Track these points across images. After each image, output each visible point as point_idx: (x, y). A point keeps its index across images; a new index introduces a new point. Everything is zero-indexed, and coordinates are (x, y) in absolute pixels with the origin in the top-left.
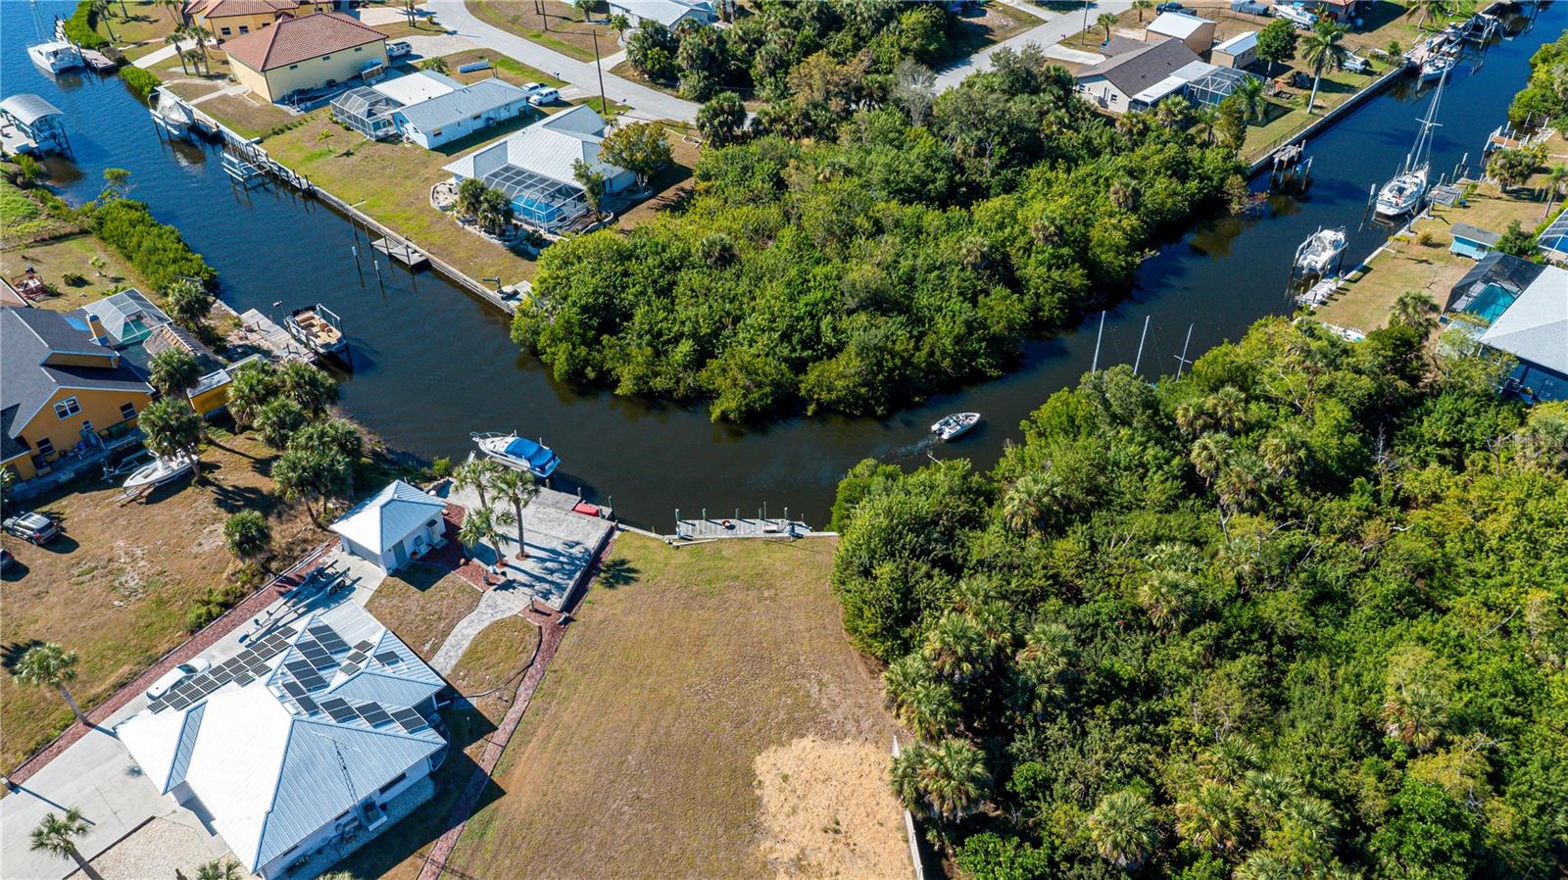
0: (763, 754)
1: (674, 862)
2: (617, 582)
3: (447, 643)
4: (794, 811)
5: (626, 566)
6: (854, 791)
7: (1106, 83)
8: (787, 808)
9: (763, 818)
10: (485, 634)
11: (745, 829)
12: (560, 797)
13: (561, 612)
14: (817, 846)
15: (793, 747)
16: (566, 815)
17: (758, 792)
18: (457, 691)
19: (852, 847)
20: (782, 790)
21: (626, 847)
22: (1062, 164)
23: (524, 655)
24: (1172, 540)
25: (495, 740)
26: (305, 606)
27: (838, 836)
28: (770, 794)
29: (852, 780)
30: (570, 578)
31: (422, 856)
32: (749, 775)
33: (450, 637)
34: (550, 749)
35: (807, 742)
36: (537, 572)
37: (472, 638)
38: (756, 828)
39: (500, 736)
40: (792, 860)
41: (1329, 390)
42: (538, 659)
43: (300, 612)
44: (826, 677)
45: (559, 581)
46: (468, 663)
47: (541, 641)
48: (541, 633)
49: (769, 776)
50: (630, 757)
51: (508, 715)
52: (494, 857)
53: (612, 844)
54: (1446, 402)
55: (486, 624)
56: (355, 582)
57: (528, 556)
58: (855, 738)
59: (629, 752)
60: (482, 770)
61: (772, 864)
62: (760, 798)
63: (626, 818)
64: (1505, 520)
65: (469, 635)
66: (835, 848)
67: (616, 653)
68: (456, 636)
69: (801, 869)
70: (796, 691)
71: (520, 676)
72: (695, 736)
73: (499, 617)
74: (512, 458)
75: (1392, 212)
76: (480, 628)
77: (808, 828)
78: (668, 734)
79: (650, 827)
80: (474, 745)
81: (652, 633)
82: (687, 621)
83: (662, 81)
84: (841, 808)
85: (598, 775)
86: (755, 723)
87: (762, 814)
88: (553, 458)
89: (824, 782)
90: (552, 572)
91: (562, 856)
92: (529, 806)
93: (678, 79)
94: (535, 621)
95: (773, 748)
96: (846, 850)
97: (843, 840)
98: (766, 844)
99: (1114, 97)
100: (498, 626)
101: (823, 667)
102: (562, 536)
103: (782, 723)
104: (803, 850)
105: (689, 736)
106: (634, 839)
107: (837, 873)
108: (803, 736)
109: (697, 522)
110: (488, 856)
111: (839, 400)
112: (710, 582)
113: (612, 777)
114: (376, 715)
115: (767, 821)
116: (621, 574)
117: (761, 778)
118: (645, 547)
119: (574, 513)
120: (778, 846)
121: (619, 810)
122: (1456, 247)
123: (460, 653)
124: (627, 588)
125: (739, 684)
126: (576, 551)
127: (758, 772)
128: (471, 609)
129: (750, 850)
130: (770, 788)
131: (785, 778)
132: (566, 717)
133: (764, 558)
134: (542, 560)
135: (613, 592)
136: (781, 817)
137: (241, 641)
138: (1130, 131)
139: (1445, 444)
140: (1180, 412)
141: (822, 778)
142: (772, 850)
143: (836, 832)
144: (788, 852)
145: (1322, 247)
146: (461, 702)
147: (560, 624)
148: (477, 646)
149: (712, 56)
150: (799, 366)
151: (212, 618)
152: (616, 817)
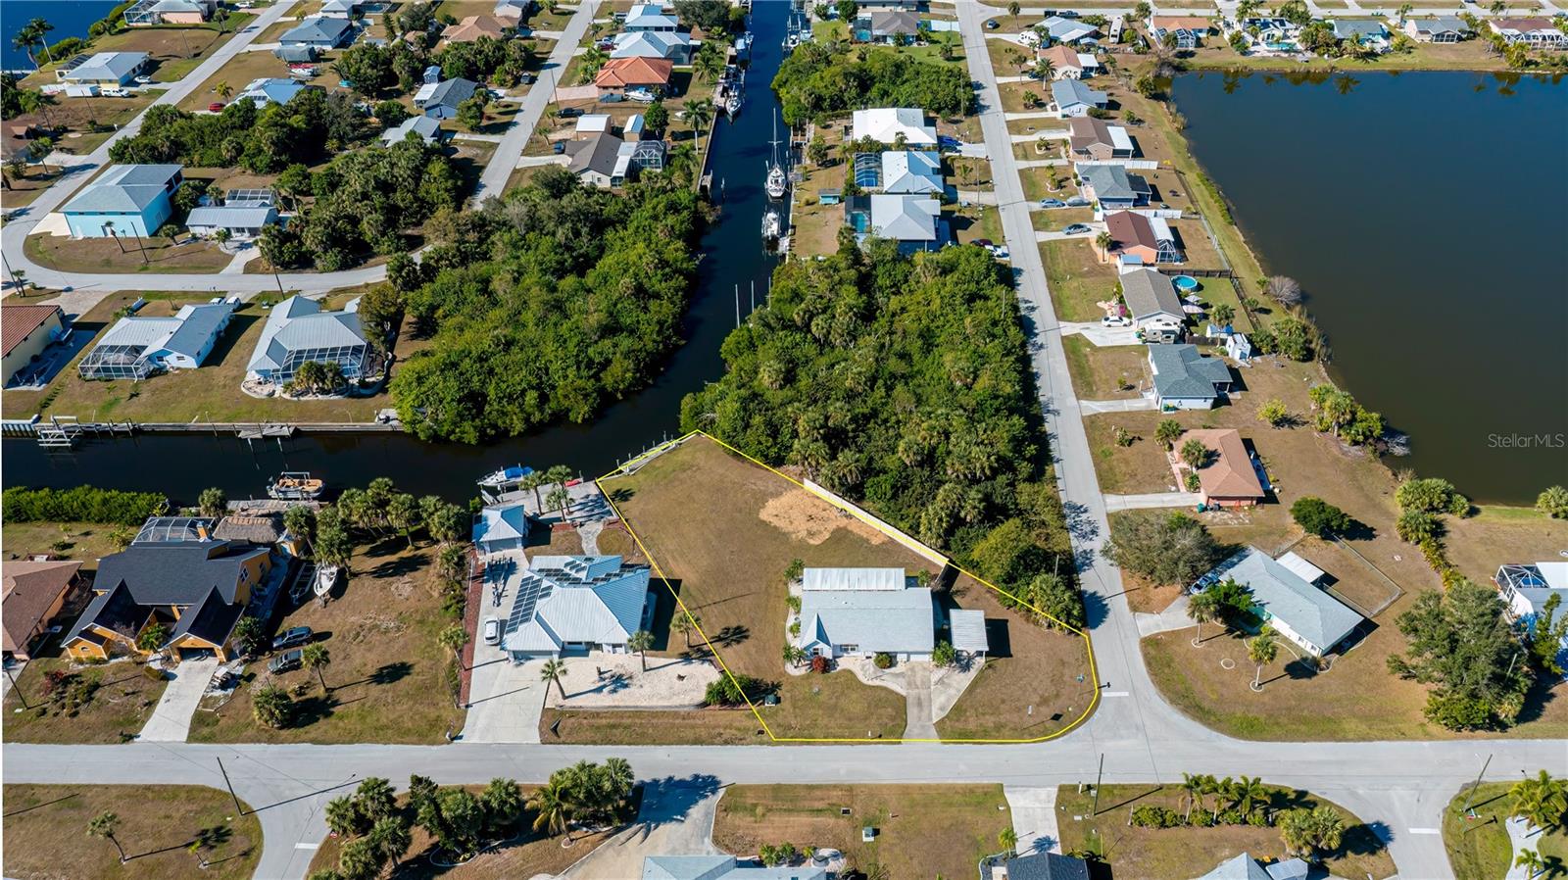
0: (760, 514)
2: (626, 498)
4: (791, 522)
5: (621, 492)
6: (804, 505)
7: (591, 172)
8: (788, 523)
10: (598, 543)
11: (780, 538)
12: (704, 568)
13: (620, 518)
14: (810, 527)
15: (768, 506)
16: (713, 572)
17: (773, 525)
20: (780, 520)
22: (619, 227)
23: (627, 539)
24: (838, 363)
27: (814, 520)
28: (777, 523)
29: (800, 503)
32: (764, 522)
33: (586, 552)
34: (677, 559)
35: (771, 502)
36: (585, 514)
37: (595, 547)
38: (784, 534)
40: (807, 535)
41: (841, 282)
43: (502, 583)
45: (600, 512)
48: (623, 529)
49: (771, 519)
50: (713, 543)
54: (880, 270)
55: (593, 540)
56: (510, 560)
57: (572, 512)
58: (786, 491)
59: (711, 542)
61: (802, 540)
62: (775, 526)
63: (736, 559)
64: (938, 301)
65: (592, 545)
66: (817, 524)
67: (661, 519)
68: (588, 549)
69: (814, 535)
71: (636, 546)
72: (729, 524)
74: (513, 480)
75: (780, 194)
76: (594, 542)
77: (802, 524)
79: (748, 556)
82: (675, 495)
83: (294, 266)
84: (806, 512)
85: (708, 555)
86: (745, 508)
87: (781, 530)
89: (791, 509)
90: (592, 510)
91: (728, 581)
92: (695, 578)
93: (313, 261)
94: (614, 527)
95: (761, 510)
96: (821, 522)
97: (817, 520)
98: (794, 536)
99: (599, 179)
100: (601, 537)
102: (576, 497)
103: (755, 503)
104: (807, 530)
105: (726, 525)
108: (767, 501)
109: (627, 462)
111: (630, 385)
113: (715, 552)
115: (784, 530)
116: (623, 495)
117: (768, 521)
118: (618, 481)
119: (568, 487)
120: (798, 534)
122: (822, 201)
124: (633, 498)
126: (592, 498)
127: (765, 520)
128: (579, 538)
129: (790, 542)
130: (775, 522)
131: (777, 516)
132: (671, 548)
134: (581, 509)
136: (789, 526)
137: (492, 608)
138: (635, 197)
139: (891, 287)
140: (796, 317)
142: (797, 537)
144: (803, 534)
145: (771, 225)
148: (602, 547)
149: (335, 237)
150: (596, 377)
151: (462, 609)
152: (731, 560)
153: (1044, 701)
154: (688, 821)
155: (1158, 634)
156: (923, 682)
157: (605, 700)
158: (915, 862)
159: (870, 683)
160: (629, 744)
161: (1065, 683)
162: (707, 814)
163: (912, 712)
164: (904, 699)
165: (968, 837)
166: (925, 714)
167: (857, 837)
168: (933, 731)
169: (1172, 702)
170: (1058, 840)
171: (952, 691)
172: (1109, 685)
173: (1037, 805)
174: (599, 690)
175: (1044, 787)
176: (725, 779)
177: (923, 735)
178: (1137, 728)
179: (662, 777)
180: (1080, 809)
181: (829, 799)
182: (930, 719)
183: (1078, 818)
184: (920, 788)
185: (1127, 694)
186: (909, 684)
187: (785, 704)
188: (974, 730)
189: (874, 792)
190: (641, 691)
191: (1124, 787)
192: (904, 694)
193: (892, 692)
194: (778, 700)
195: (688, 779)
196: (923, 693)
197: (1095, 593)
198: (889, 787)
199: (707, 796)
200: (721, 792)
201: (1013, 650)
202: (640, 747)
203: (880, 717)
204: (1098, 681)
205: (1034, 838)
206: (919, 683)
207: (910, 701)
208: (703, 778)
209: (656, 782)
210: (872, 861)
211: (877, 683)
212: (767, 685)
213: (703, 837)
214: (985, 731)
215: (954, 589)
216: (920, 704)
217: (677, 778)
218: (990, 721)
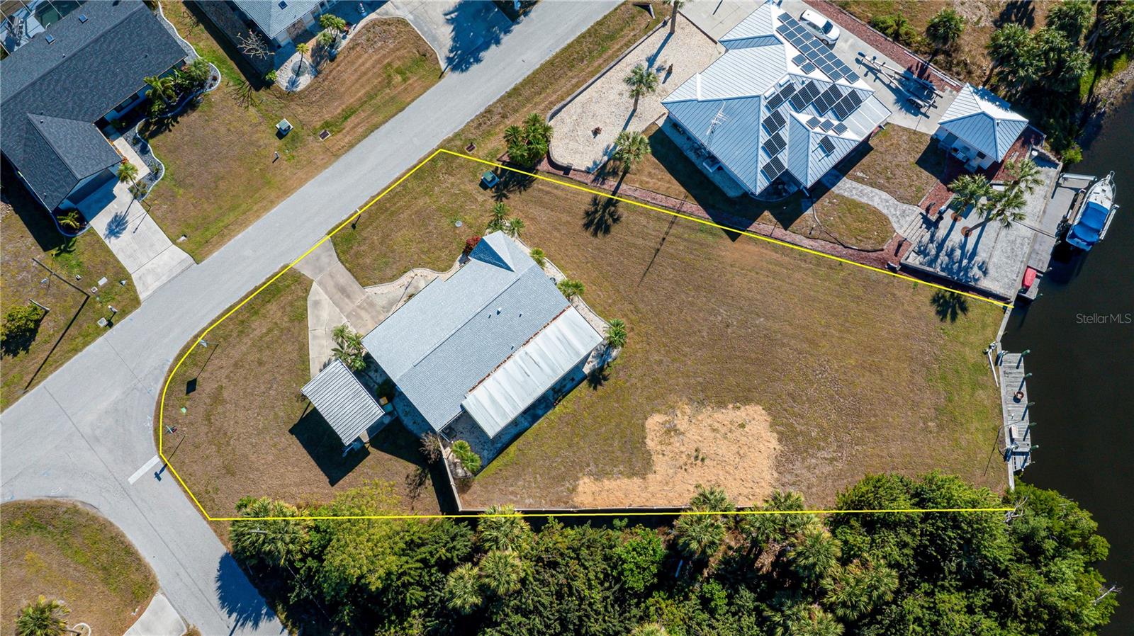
0: (763, 412)
1: (677, 349)
2: (939, 306)
3: (865, 187)
4: (714, 430)
5: (959, 312)
6: (730, 474)
8: (716, 425)
9: (709, 408)
10: (875, 212)
11: (701, 396)
12: (729, 276)
13: (901, 264)
14: (685, 443)
15: (769, 434)
16: (715, 280)
17: (730, 406)
18: (818, 199)
19: (684, 467)
20: (732, 422)
21: (689, 319)
23: (854, 241)
25: (776, 230)
26: (897, 87)
27: (693, 459)
28: (729, 415)
29: (740, 474)
30: (943, 270)
31: (686, 197)
32: (746, 401)
33: (871, 188)
34: (770, 267)
35: (774, 443)
36: (949, 244)
37: (870, 203)
38: (701, 403)
39: (779, 231)
40: (675, 425)
42: (850, 251)
43: (892, 85)
44: (839, 465)
45: (939, 261)
46: (845, 204)
47: (868, 251)
48: (875, 251)
49: (744, 415)
50: (762, 319)
51: (799, 236)
52: (685, 240)
53: (693, 310)
55: (885, 211)
56: (925, 115)
57: (967, 236)
58: (778, 480)
59: (767, 318)
60: (751, 224)
61: (673, 412)
62: (726, 407)
63: (712, 318)
65: (873, 201)
66: (684, 456)
67: (862, 307)
68: (872, 192)
69: (668, 432)
70: (825, 440)
71: (833, 240)
72: (780, 363)
73: (893, 220)
76: (880, 208)
77: (700, 439)
78: (783, 345)
79: (705, 334)
80: (771, 216)
81: (884, 333)
82: (898, 359)
84: (715, 462)
85: (746, 299)
86: (793, 407)
87: (713, 408)
88: (1089, 244)
89: (738, 453)
90: (950, 254)
91: (685, 280)
92: (723, 257)
94: (889, 246)
95: (769, 419)
96: (681, 463)
97: (689, 462)
98: (688, 409)
100: (883, 220)
101: (850, 463)
102: (994, 260)
103: (792, 427)
104: (683, 433)
105: (781, 360)
106: (696, 324)
107: (664, 455)
108: (780, 441)
109: (1022, 370)
110: (686, 236)
112: (943, 378)
113: (745, 308)
114: (774, 146)
115: (708, 411)
116: (949, 308)
117: (742, 409)
118: (984, 327)
119: (1023, 267)
120: (686, 417)
121: (720, 314)
123: (855, 197)
124: (933, 313)
125: (832, 397)
126: (975, 271)
127: (747, 407)
128: (901, 199)
129: (684, 399)
130: (734, 415)
131: (742, 426)
132: (797, 275)
133: (976, 424)
134: (963, 247)
135: (928, 302)
136: (709, 421)
137: (860, 54)
141: (741, 452)
142: (684, 413)
143: (696, 458)
144: (682, 423)
146: (809, 204)
147: (888, 264)
148: (862, 207)
151: (883, 30)
152: (713, 312)
153: (217, 398)
154: (442, 19)
155: (140, 614)
156: (358, 317)
157: (637, 57)
158: (223, 130)
159: (410, 274)
160: (570, 46)
161: (210, 443)
162: (435, 39)
163: (344, 276)
164: (363, 285)
165: (192, 185)
166: (330, 284)
167: (294, 117)
168: (307, 272)
169: (74, 511)
170: (107, 241)
171: (321, 331)
172: (157, 476)
173: (149, 266)
174: (651, 60)
175: (155, 292)
176: (452, 78)
177: (314, 260)
178: (97, 439)
179: (505, 39)
180: (107, 293)
181: (348, 133)
182: (320, 284)
183: (103, 281)
184: (273, 203)
185: (132, 480)
186: (372, 305)
187: (473, 188)
188: (269, 306)
189: (312, 168)
190: (615, 91)
191: (76, 351)
192: (370, 290)
193: (382, 281)
194: (484, 185)
195: (482, 54)
196: (350, 306)
197: (256, 624)
198: (302, 182)
199: (451, 51)
200: (443, 65)
201: (294, 439)
202: (558, 50)
203: (372, 247)
204: (172, 473)
205: (130, 227)
206: (363, 314)
207: (356, 286)
208: (471, 64)
209: (507, 31)
210: (263, 107)
211: (405, 279)
212: (510, 192)
213: (416, 17)
214: (256, 313)
215: (429, 482)
216: (343, 290)
217: (493, 47)
218: (259, 327)
